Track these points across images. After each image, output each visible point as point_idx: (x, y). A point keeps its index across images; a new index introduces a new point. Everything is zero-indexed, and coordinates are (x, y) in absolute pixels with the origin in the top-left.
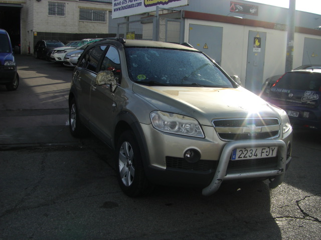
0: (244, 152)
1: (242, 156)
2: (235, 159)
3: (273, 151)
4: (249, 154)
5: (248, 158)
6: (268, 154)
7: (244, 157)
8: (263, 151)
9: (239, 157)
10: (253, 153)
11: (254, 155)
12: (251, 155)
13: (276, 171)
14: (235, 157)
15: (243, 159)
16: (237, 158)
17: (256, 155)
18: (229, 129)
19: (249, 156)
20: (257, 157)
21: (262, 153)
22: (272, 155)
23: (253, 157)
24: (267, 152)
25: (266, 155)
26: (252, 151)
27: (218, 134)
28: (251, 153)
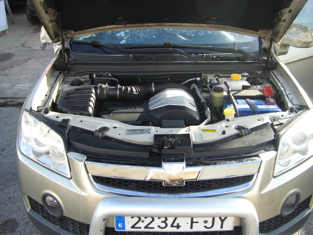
0: (143, 219)
1: (141, 225)
2: (124, 228)
3: (222, 221)
4: (158, 222)
5: (157, 230)
6: (209, 225)
7: (146, 227)
8: (195, 219)
9: (133, 227)
10: (169, 222)
11: (172, 226)
12: (163, 225)
14: (124, 225)
15: (143, 230)
16: (128, 228)
17: (178, 226)
18: (115, 170)
19: (159, 226)
20: (180, 230)
21: (194, 224)
22: (222, 227)
23: (169, 229)
24: (206, 222)
25: (205, 227)
26: (166, 219)
27: (93, 176)
28: (162, 222)
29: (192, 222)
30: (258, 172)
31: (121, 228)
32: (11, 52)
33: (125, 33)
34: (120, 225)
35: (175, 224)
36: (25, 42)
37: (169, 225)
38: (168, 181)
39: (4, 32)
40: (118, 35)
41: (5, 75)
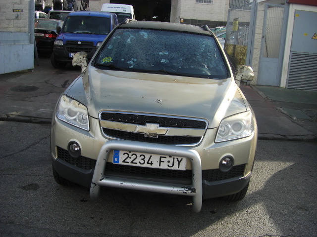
0: (130, 156)
1: (129, 160)
2: (118, 162)
3: (179, 162)
4: (139, 159)
5: (138, 165)
6: (171, 164)
7: (132, 162)
8: (162, 159)
9: (124, 161)
10: (146, 160)
11: (148, 163)
12: (142, 162)
13: (183, 189)
14: (118, 160)
15: (130, 164)
16: (121, 163)
17: (151, 164)
18: (117, 125)
19: (140, 162)
20: (153, 166)
21: (162, 163)
22: (179, 167)
23: (146, 165)
24: (169, 162)
25: (168, 166)
26: (145, 158)
27: (103, 128)
28: (142, 159)
29: (160, 161)
30: (204, 136)
31: (116, 162)
32: (36, 86)
33: (134, 62)
34: (116, 159)
35: (150, 162)
36: (49, 80)
37: (146, 162)
38: (148, 134)
39: (30, 71)
40: (128, 62)
41: (31, 101)
